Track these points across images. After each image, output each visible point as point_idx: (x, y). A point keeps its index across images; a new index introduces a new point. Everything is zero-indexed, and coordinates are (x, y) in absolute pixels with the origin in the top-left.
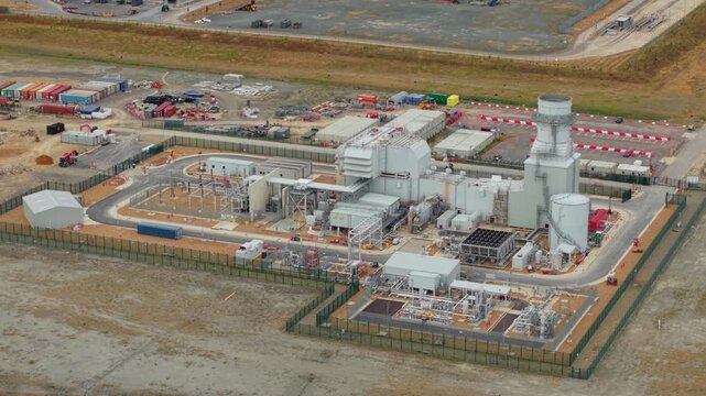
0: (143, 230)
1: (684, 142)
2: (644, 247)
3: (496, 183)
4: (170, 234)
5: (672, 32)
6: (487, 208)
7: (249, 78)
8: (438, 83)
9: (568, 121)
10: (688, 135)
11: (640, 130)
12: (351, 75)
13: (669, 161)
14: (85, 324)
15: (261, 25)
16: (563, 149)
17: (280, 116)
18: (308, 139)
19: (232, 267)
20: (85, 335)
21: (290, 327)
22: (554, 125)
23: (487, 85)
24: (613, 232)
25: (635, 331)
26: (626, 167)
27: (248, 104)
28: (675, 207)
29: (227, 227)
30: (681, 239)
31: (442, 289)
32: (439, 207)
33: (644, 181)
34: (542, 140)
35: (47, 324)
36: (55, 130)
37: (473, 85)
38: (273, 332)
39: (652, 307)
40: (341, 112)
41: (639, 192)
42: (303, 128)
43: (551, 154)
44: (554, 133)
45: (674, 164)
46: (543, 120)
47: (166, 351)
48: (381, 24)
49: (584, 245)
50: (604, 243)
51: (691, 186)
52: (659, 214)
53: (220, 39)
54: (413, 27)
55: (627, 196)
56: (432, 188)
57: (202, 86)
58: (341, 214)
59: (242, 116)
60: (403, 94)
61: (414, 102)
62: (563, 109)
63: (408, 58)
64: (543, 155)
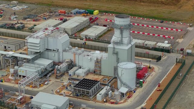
1: (187, 32)
2: (163, 88)
3: (97, 54)
6: (92, 66)
9: (129, 27)
10: (189, 28)
11: (170, 26)
13: (180, 41)
16: (126, 40)
17: (25, 19)
18: (30, 29)
22: (121, 29)
24: (150, 79)
26: (160, 45)
27: (15, 14)
28: (180, 65)
30: (181, 83)
32: (71, 65)
33: (168, 51)
34: (116, 36)
40: (50, 17)
41: (165, 57)
42: (31, 24)
43: (120, 43)
44: (122, 33)
45: (182, 42)
49: (133, 87)
50: (144, 85)
51: (188, 54)
52: (172, 68)
55: (159, 59)
56: (68, 56)
59: (10, 19)
60: (77, 10)
61: (80, 13)
62: (126, 22)
64: (116, 43)
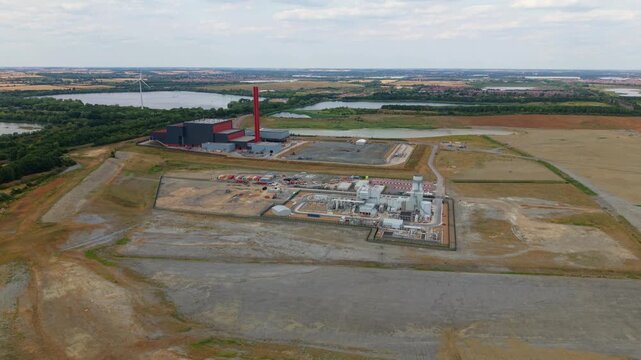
0: (309, 215)
2: (446, 215)
3: (400, 199)
4: (318, 216)
5: (411, 157)
6: (400, 206)
7: (308, 173)
8: (361, 173)
9: (422, 182)
12: (333, 171)
13: (435, 191)
14: (311, 242)
15: (300, 159)
16: (421, 189)
17: (324, 183)
18: (336, 188)
19: (338, 224)
20: (313, 245)
21: (367, 240)
22: (419, 183)
23: (379, 173)
25: (459, 237)
27: (313, 180)
28: (446, 204)
29: (330, 213)
30: (454, 213)
31: (402, 228)
32: (385, 206)
33: (433, 197)
34: (415, 187)
35: (300, 242)
36: (265, 189)
37: (373, 173)
38: (363, 241)
39: (459, 231)
40: (339, 181)
41: (434, 200)
42: (332, 186)
43: (418, 191)
44: (418, 185)
46: (416, 181)
47: (339, 248)
48: (333, 158)
51: (446, 198)
52: (443, 206)
53: (292, 163)
54: (342, 158)
57: (297, 175)
58: (362, 209)
59: (313, 183)
60: (353, 176)
61: (358, 178)
62: (420, 178)
63: (347, 167)
64: (415, 191)
